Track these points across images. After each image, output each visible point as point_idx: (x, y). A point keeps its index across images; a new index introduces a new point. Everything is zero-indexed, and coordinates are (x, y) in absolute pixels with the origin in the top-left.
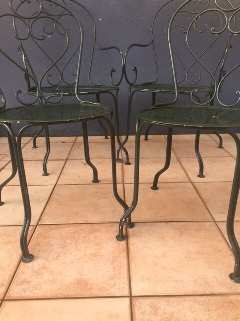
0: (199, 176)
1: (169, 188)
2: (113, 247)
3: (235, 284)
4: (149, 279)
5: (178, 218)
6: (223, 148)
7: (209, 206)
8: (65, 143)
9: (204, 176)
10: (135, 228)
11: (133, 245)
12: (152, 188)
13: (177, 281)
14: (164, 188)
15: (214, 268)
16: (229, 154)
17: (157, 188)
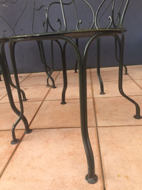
0: (101, 94)
1: (74, 103)
2: (4, 149)
3: (88, 184)
4: (14, 178)
5: (68, 125)
6: (128, 74)
7: (98, 115)
8: (21, 77)
9: (104, 94)
10: (31, 134)
11: (21, 148)
12: (61, 103)
13: (37, 180)
14: (71, 103)
15: (76, 168)
16: (131, 78)
17: (65, 103)
